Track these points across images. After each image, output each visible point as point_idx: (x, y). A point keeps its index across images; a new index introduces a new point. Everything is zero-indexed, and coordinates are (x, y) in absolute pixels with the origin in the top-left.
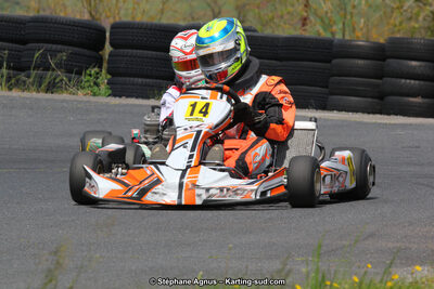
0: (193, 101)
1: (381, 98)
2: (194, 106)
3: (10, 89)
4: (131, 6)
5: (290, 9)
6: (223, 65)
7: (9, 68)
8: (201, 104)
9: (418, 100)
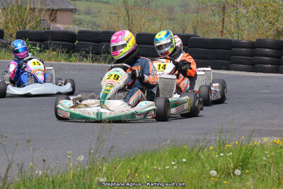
0: (159, 63)
1: (253, 65)
2: (159, 65)
3: (93, 62)
4: (147, 26)
5: (215, 27)
6: (167, 49)
7: (92, 53)
8: (162, 65)
9: (269, 66)
